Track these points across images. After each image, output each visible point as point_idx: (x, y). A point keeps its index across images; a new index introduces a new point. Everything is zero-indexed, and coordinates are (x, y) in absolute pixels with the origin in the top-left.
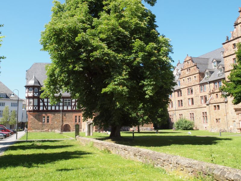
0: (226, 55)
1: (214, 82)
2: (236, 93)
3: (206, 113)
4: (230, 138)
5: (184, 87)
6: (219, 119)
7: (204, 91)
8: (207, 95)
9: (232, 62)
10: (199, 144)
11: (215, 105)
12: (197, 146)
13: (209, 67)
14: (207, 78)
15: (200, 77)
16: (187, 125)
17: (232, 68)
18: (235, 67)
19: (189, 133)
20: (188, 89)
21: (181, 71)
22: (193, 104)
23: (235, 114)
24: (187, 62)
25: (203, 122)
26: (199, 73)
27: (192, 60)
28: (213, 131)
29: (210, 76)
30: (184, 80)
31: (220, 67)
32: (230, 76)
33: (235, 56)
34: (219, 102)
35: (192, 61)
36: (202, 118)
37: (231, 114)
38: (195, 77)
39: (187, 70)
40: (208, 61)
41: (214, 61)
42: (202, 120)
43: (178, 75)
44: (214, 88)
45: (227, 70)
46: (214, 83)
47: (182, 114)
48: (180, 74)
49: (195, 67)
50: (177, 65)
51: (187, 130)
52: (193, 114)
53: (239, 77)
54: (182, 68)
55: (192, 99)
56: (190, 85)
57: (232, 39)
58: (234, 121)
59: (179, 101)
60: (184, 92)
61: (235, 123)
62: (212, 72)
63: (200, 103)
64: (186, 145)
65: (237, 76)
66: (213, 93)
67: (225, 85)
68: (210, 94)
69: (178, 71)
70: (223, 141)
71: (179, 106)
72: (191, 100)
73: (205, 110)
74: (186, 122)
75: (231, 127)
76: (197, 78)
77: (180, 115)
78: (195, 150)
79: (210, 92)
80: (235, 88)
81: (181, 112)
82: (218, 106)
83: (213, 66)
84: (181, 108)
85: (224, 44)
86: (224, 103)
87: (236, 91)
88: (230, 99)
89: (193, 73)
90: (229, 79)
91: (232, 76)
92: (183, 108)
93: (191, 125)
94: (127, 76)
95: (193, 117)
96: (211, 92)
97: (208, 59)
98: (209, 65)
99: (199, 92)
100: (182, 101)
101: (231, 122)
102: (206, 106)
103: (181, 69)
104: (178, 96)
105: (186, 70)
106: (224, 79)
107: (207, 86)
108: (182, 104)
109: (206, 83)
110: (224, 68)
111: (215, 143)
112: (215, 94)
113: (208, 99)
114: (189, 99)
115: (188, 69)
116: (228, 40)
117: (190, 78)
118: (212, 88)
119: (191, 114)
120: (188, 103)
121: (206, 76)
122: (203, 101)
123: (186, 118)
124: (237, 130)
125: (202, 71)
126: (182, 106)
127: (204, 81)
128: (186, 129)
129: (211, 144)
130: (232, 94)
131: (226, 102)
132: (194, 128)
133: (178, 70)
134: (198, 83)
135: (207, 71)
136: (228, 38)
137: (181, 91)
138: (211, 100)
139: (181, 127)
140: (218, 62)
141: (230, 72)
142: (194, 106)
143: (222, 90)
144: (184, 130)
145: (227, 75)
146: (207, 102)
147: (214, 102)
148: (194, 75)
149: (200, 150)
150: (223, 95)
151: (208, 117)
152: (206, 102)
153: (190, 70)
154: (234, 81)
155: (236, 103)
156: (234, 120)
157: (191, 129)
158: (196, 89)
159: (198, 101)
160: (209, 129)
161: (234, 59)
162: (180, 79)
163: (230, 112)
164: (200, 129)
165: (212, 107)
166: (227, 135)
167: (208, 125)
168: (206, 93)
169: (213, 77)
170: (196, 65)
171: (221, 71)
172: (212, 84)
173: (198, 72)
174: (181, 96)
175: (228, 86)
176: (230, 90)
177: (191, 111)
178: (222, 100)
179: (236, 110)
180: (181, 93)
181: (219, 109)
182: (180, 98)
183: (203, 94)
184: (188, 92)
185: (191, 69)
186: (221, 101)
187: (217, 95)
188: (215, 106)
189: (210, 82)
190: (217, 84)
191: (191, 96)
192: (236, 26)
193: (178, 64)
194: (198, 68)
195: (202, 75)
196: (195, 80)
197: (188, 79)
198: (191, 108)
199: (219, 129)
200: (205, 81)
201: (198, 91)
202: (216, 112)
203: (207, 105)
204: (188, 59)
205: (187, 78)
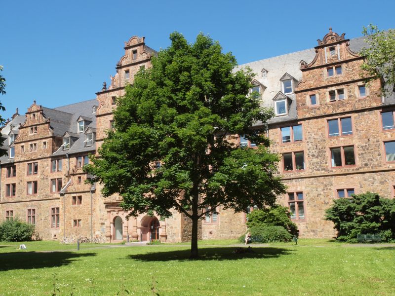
0: (100, 112)
1: (78, 155)
2: (108, 178)
3: (58, 209)
4: (92, 252)
5: (22, 159)
6: (79, 220)
7: (58, 171)
8: (63, 177)
9: (108, 126)
10: (36, 268)
11: (75, 195)
12: (32, 270)
13: (71, 130)
14: (66, 147)
15: (53, 145)
16: (20, 231)
17: (106, 136)
18: (111, 135)
19: (23, 247)
20: (28, 164)
21: (20, 128)
22: (35, 191)
23: (105, 211)
24: (32, 115)
25: (50, 226)
26: (53, 137)
27: (42, 111)
28: (67, 242)
29: (71, 145)
30: (22, 147)
31: (90, 131)
32: (101, 149)
33: (111, 117)
34: (82, 190)
35: (42, 114)
36: (50, 218)
37: (98, 212)
38: (45, 143)
39: (32, 129)
40: (70, 119)
41: (81, 119)
42: (50, 222)
43: (12, 136)
44: (76, 167)
45: (99, 137)
46: (77, 158)
47: (12, 211)
48: (16, 135)
49: (48, 125)
50: (13, 118)
51: (19, 240)
52: (34, 210)
53: (115, 151)
54: (23, 123)
55: (36, 183)
56: (33, 157)
57: (111, 88)
58: (103, 224)
59: (8, 185)
60: (22, 169)
61: (104, 226)
62: (74, 139)
63: (49, 192)
64: (11, 272)
65: (113, 149)
66: (73, 175)
67: (92, 163)
68: (69, 176)
69: (14, 129)
70: (81, 258)
71: (8, 195)
72: (32, 184)
73: (58, 204)
74: (18, 225)
75: (97, 233)
76: (49, 146)
77: (8, 212)
78: (27, 279)
79: (68, 172)
80: (107, 169)
81: (10, 207)
82: (80, 198)
83: (78, 128)
84: (10, 199)
85: (98, 94)
86: (91, 193)
87: (109, 174)
88: (99, 187)
89: (42, 136)
90: (100, 153)
91: (104, 148)
92: (16, 198)
93: (28, 231)
95: (34, 217)
96: (71, 172)
97: (71, 115)
98: (72, 126)
99: (49, 170)
100: (14, 185)
101: (97, 226)
102: (58, 196)
103: (19, 126)
104: (9, 176)
105: (29, 129)
106: (93, 152)
107: (65, 161)
108: (14, 191)
109: (64, 157)
110: (95, 133)
111: (67, 263)
112: (76, 177)
113: (63, 184)
114: (29, 183)
115: (34, 127)
116: (105, 88)
117: (35, 144)
118: (72, 166)
119: (29, 210)
120: (25, 191)
121: (65, 144)
122: (55, 188)
123: (20, 218)
124: (105, 238)
125: (59, 134)
126: (14, 195)
127: (59, 152)
128: (18, 239)
129: (59, 264)
130: (103, 179)
131: (93, 192)
132: (34, 237)
133: (12, 126)
134: (49, 155)
135: (67, 135)
136: (105, 85)
137: (14, 167)
138: (68, 186)
139: (8, 235)
140: (88, 122)
141: (103, 142)
142: (38, 196)
143: (87, 171)
144: (13, 241)
145: (99, 145)
146: (62, 190)
147: (74, 191)
148: (44, 141)
149: (36, 278)
150: (89, 179)
151: (60, 217)
152: (59, 190)
153: (36, 129)
154: (107, 158)
155: (107, 195)
156: (103, 222)
157: (28, 239)
158: (45, 165)
159: (45, 188)
160: (60, 238)
161: (111, 121)
162: (15, 144)
163: (97, 209)
164: (44, 239)
165: (69, 198)
166: (89, 247)
167: (60, 231)
168: (61, 175)
169: (77, 148)
170: (49, 123)
171: (90, 139)
172: (73, 160)
173: (51, 135)
174: (14, 175)
175: (97, 166)
176: (99, 172)
177: (30, 206)
178: (88, 187)
179: (107, 205)
180: (15, 171)
181: (81, 203)
182: (11, 181)
183: (56, 176)
184: (30, 170)
185: (40, 128)
186: (86, 190)
187: (80, 178)
188: (74, 198)
189: (70, 156)
190: (82, 160)
191: (32, 178)
192: (119, 70)
193: (15, 115)
194: (52, 128)
195: (57, 141)
196: (44, 148)
197: (31, 145)
198: (32, 199)
199: (77, 237)
200: (62, 153)
201: (48, 168)
202: (74, 208)
203: (62, 195)
204: (34, 109)
205: (30, 143)
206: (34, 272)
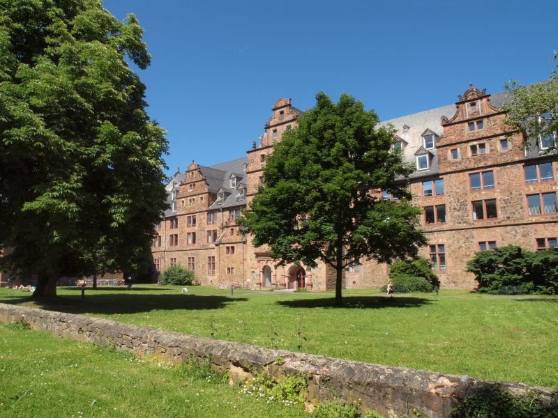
0: (250, 169)
1: (230, 209)
2: (258, 230)
3: (214, 257)
4: (245, 298)
5: (183, 213)
6: (232, 268)
7: (213, 223)
8: (218, 229)
9: (257, 182)
10: (197, 309)
11: (228, 245)
12: (194, 311)
13: (225, 186)
14: (220, 201)
15: (209, 200)
16: (182, 276)
17: (257, 191)
18: (261, 190)
19: (185, 290)
20: (188, 217)
21: (181, 185)
22: (194, 241)
23: (255, 261)
24: (191, 173)
25: (207, 273)
26: (209, 193)
27: (199, 169)
28: (222, 288)
29: (225, 199)
30: (183, 202)
31: (241, 187)
32: (252, 203)
33: (261, 174)
34: (235, 241)
35: (200, 172)
36: (207, 266)
37: (249, 261)
38: (202, 198)
39: (191, 186)
40: (223, 176)
41: (233, 176)
42: (207, 269)
43: (174, 192)
44: (229, 219)
45: (250, 192)
46: (230, 211)
47: (175, 259)
48: (177, 191)
49: (203, 182)
50: (175, 176)
51: (181, 285)
52: (193, 258)
53: (265, 205)
54: (183, 181)
55: (194, 234)
56: (192, 211)
57: (260, 147)
58: (253, 272)
59: (172, 236)
60: (182, 221)
61: (254, 275)
62: (227, 194)
63: (205, 242)
64: (177, 311)
65: (262, 203)
66: (227, 227)
67: (244, 216)
68: (223, 228)
69: (176, 186)
70: (234, 302)
71: (172, 244)
72: (192, 235)
73: (214, 253)
74: (181, 271)
75: (249, 280)
76: (205, 201)
77: (172, 259)
78: (189, 318)
79: (222, 224)
80: (258, 221)
81: (174, 255)
82: (233, 248)
83: (231, 184)
84: (174, 249)
85: (249, 152)
86: (242, 244)
87: (259, 226)
88: (250, 238)
89: (199, 192)
90: (250, 207)
91: (255, 202)
92: (178, 247)
93: (188, 276)
94: (80, 185)
95: (193, 264)
96: (225, 224)
97: (224, 172)
98: (225, 182)
99: (206, 223)
100: (176, 236)
101: (249, 274)
102: (214, 246)
103: (180, 183)
104: (172, 227)
105: (188, 186)
106: (244, 206)
107: (219, 214)
108: (176, 241)
109: (218, 210)
110: (246, 189)
111: (223, 306)
112: (229, 229)
113: (218, 236)
114: (189, 234)
115: (193, 184)
116: (255, 147)
117: (194, 199)
118: (226, 219)
119: (189, 258)
120: (186, 242)
121: (219, 199)
122: (210, 239)
123: (182, 264)
124: (255, 285)
125: (214, 190)
126: (176, 244)
127: (214, 206)
128: (180, 283)
129: (216, 307)
130: (253, 231)
131: (245, 243)
132: (193, 282)
133: (175, 184)
134: (205, 209)
135: (221, 191)
136: (255, 144)
137: (176, 220)
138: (222, 237)
139: (172, 279)
140: (239, 178)
141: (254, 196)
142: (197, 246)
143: (239, 223)
144: (177, 284)
145: (250, 199)
146: (217, 240)
147: (227, 241)
148: (201, 196)
149: (197, 318)
150: (241, 231)
151: (216, 265)
152: (214, 240)
153: (194, 186)
154: (257, 211)
155: (257, 245)
156: (253, 270)
157: (189, 284)
158: (202, 218)
159: (202, 239)
160: (216, 284)
161: (261, 177)
162: (177, 199)
163: (248, 258)
164: (202, 284)
165: (223, 248)
166: (241, 293)
167: (216, 278)
168: (216, 227)
169: (230, 202)
170: (205, 180)
171: (241, 194)
172: (227, 213)
173: (207, 191)
174: (177, 227)
175: (248, 218)
176: (250, 224)
177: (190, 254)
178: (239, 238)
179: (258, 255)
180: (177, 223)
181: (233, 252)
182: (174, 232)
183: (211, 228)
184: (189, 222)
185: (198, 184)
186: (238, 241)
187: (232, 230)
188: (228, 248)
189: (224, 209)
190: (234, 213)
191: (191, 230)
192: (268, 130)
193: (176, 174)
194: (208, 185)
195: (212, 196)
196: (201, 202)
197: (190, 200)
198: (192, 248)
199: (231, 283)
200: (217, 207)
201: (205, 221)
202: (228, 257)
203: (217, 245)
204: (193, 167)
205: (189, 198)
206: (195, 313)
